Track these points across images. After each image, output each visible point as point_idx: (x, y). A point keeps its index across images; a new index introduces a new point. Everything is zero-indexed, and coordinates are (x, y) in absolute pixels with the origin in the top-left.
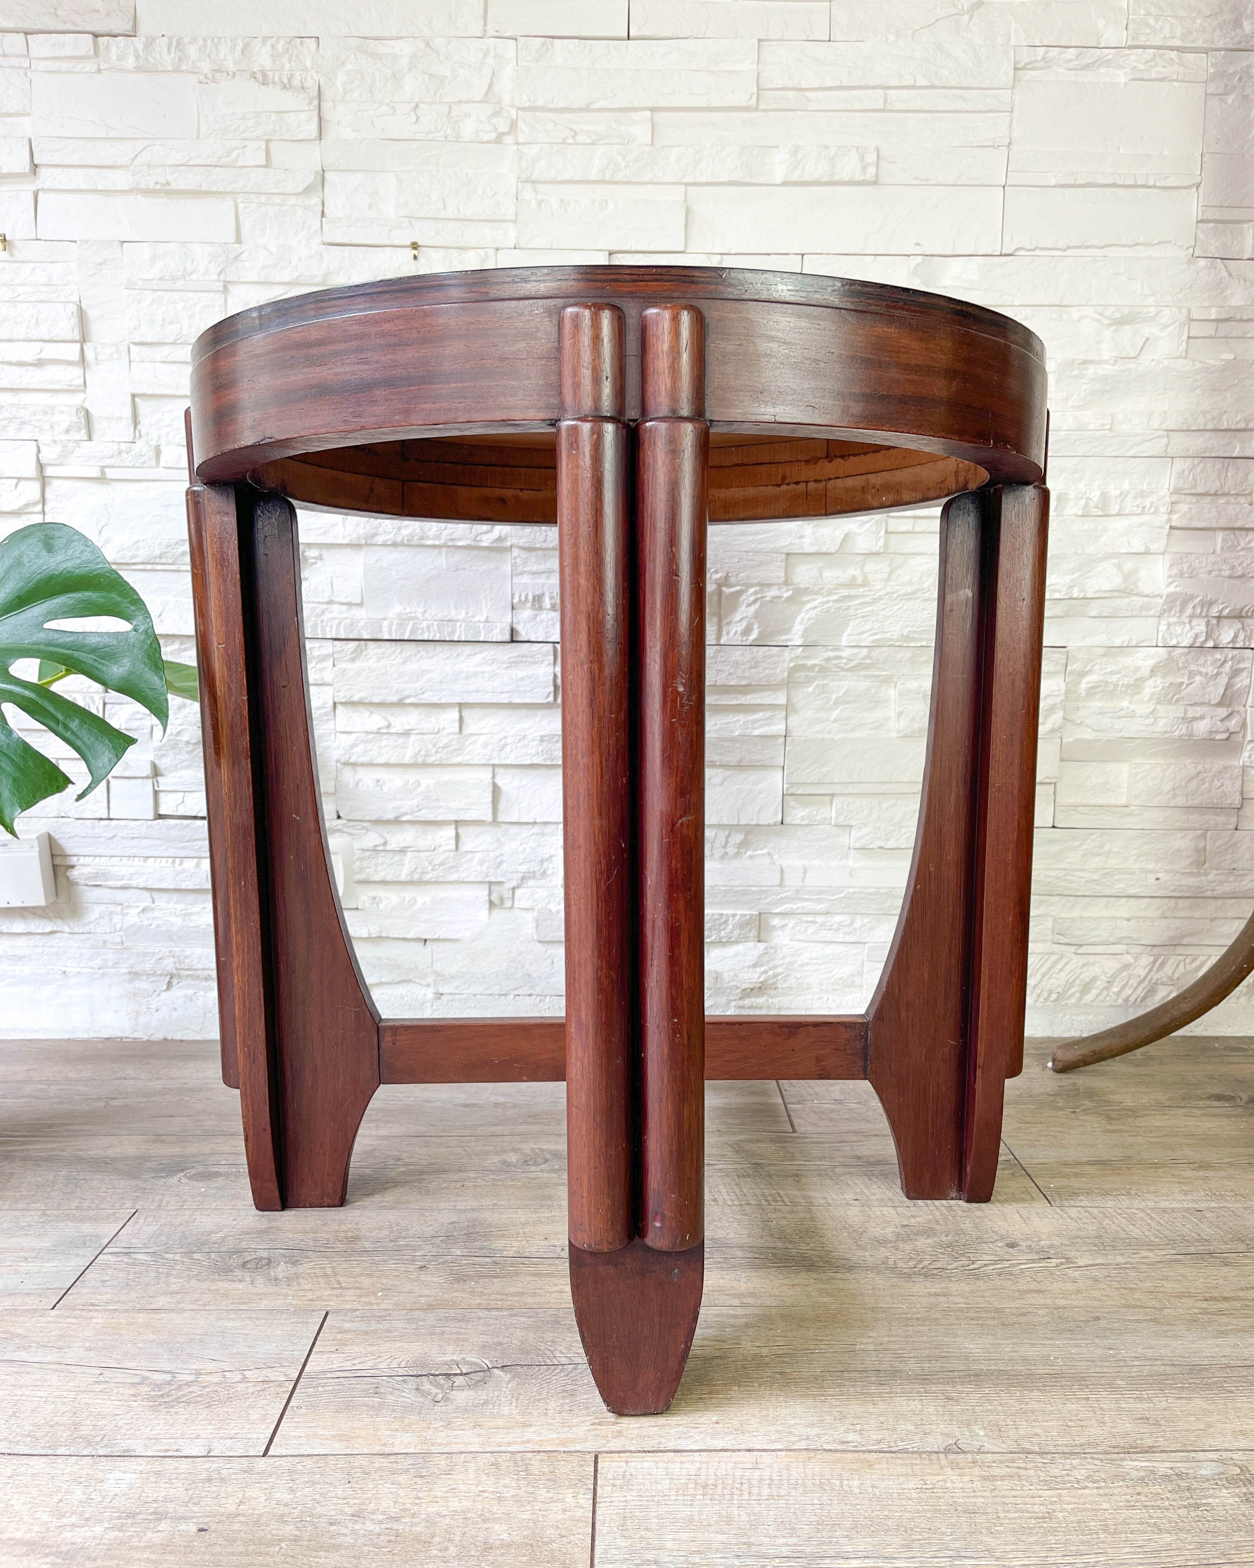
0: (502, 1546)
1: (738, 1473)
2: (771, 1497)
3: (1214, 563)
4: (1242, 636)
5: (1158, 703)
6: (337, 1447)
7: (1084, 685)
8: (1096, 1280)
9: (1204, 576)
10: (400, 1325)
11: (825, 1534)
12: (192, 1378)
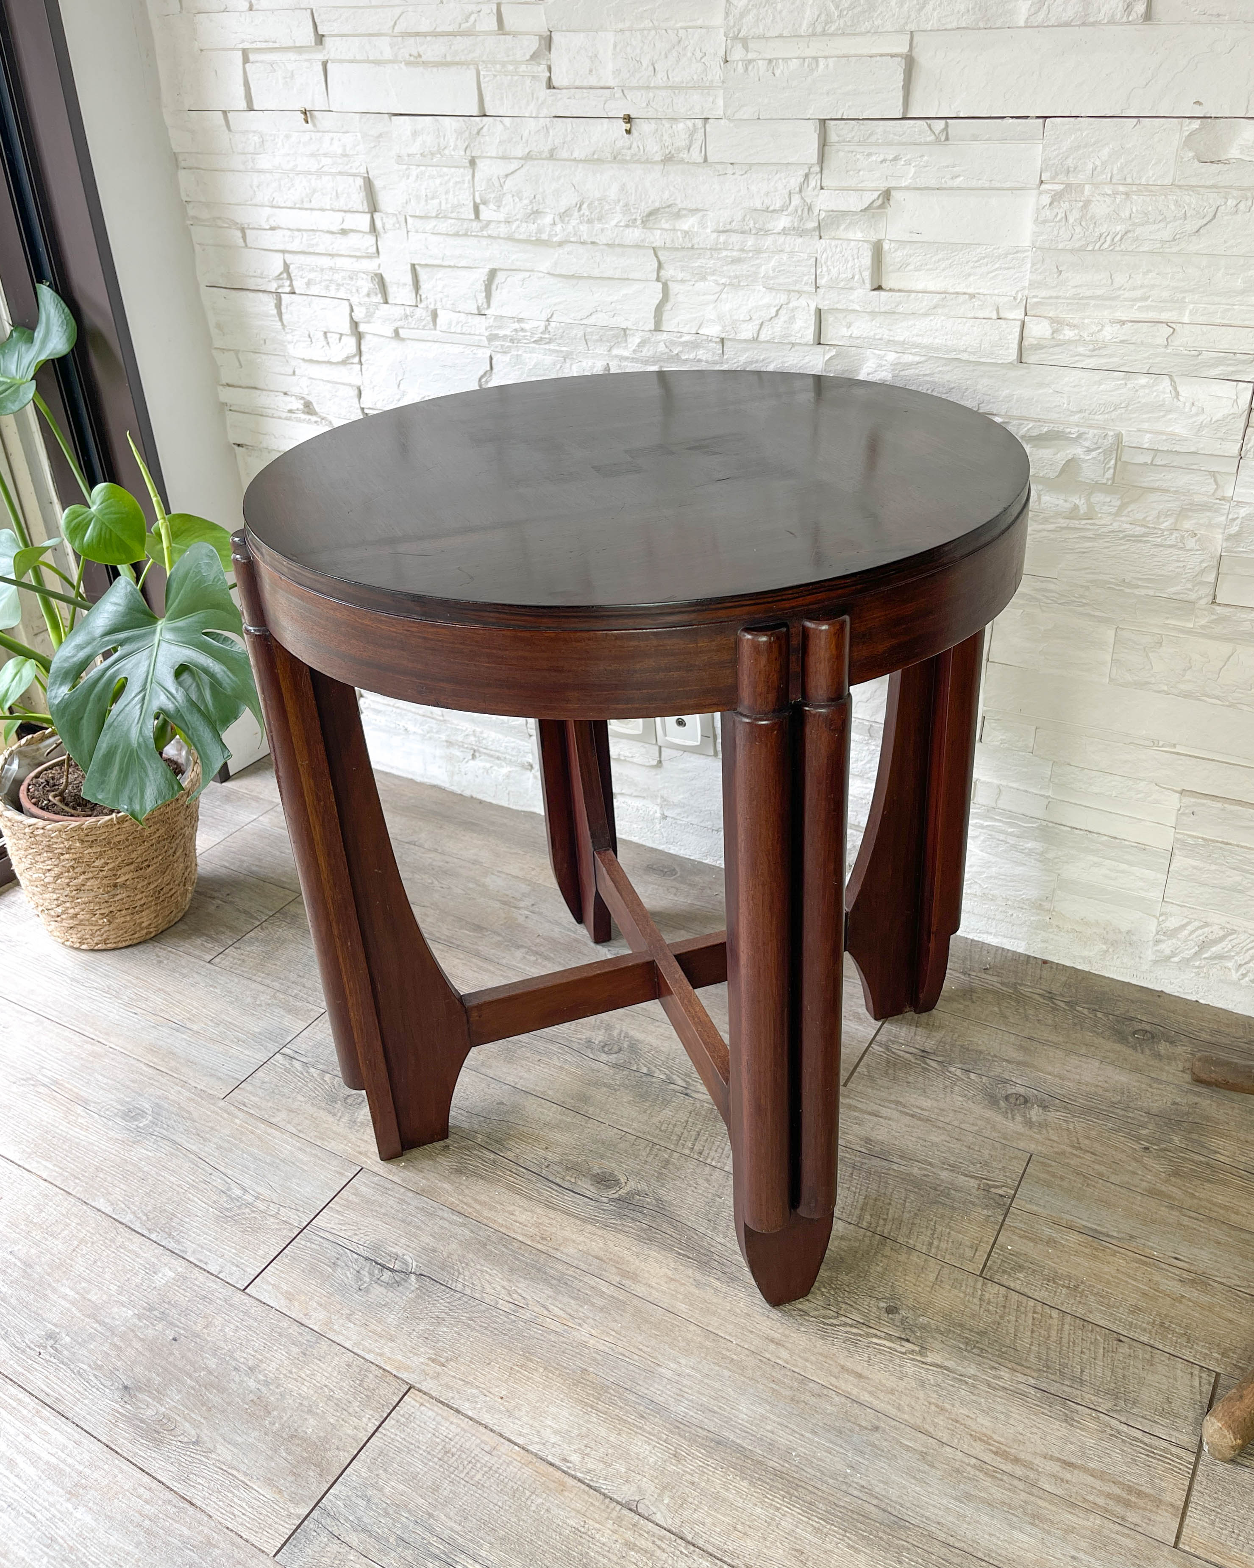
0: (302, 1438)
1: (476, 1452)
2: (477, 1483)
6: (281, 1303)
8: (922, 1384)
10: (391, 1201)
11: (481, 1534)
12: (252, 1200)
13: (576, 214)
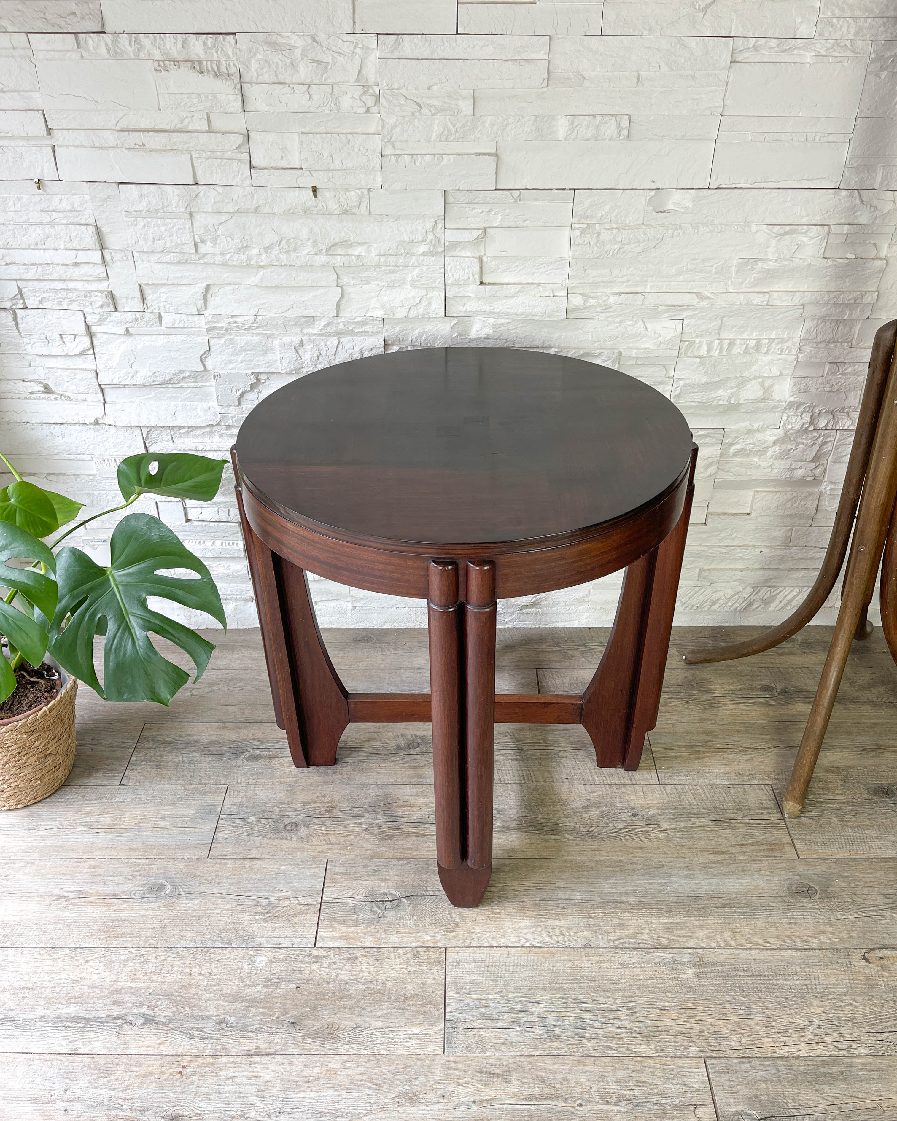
0: (411, 997)
1: (501, 960)
2: (513, 972)
3: (820, 384)
4: (831, 423)
5: (776, 459)
6: (342, 943)
7: (732, 450)
8: (668, 840)
9: (814, 391)
10: (359, 869)
11: (532, 991)
12: (276, 902)
13: (277, 248)
